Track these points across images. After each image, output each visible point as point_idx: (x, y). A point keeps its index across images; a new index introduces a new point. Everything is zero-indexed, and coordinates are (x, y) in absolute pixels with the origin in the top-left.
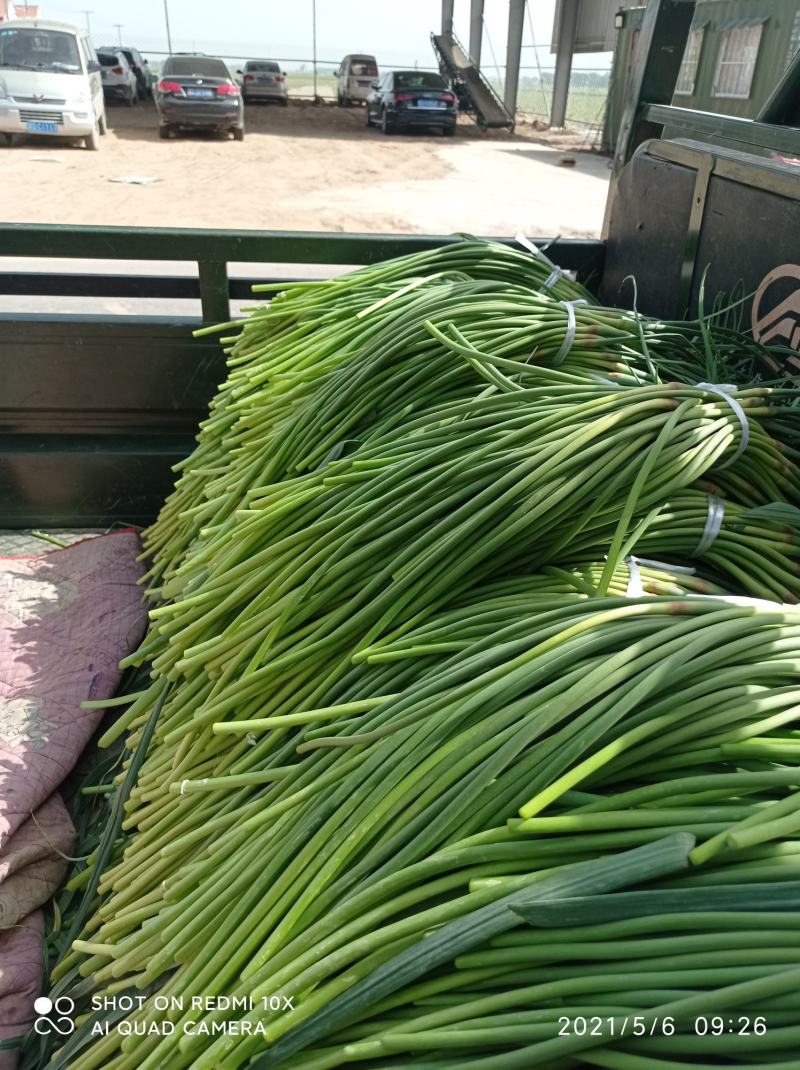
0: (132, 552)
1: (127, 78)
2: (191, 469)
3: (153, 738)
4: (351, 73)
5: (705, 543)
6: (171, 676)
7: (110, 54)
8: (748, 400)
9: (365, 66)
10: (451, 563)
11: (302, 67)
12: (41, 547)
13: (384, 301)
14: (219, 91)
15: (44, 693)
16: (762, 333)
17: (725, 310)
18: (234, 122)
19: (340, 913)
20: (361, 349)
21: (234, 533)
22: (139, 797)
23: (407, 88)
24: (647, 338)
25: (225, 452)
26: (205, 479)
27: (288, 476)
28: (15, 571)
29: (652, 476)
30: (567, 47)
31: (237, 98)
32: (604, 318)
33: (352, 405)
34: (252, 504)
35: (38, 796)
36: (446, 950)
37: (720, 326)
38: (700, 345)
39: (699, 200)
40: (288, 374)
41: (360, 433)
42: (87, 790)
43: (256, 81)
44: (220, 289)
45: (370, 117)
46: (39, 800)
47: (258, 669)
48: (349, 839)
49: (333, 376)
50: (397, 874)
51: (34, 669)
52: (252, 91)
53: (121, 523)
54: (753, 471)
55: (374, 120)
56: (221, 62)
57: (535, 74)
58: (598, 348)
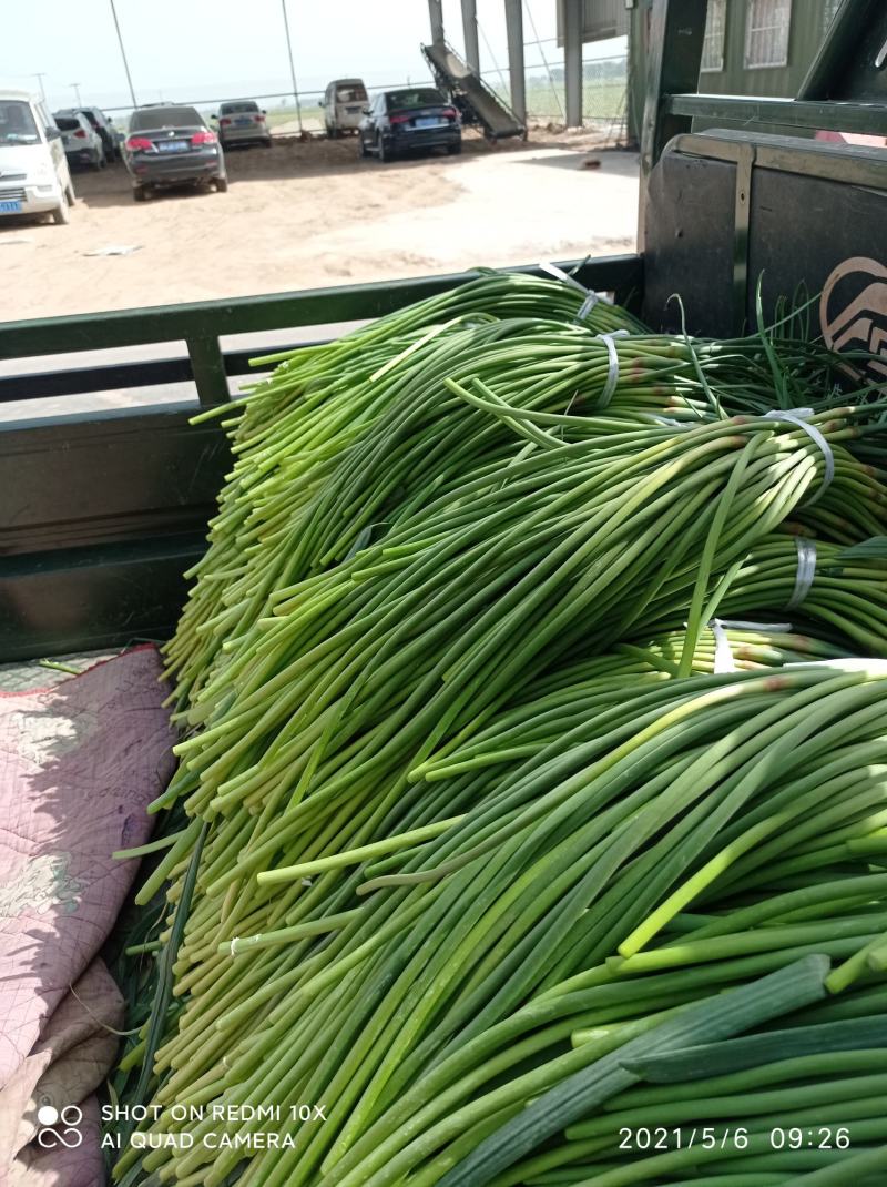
0: (154, 671)
1: (92, 140)
2: (206, 573)
3: (197, 887)
4: (338, 100)
5: (799, 594)
6: (206, 817)
7: (70, 117)
8: (828, 424)
9: (352, 91)
10: (508, 654)
11: (283, 102)
12: (50, 678)
13: (399, 358)
14: (193, 142)
15: (72, 846)
16: (835, 338)
17: (788, 318)
18: (214, 173)
19: (426, 1085)
20: (379, 417)
21: (259, 647)
22: (188, 958)
23: (400, 109)
24: (701, 365)
25: (241, 550)
26: (222, 583)
27: (314, 571)
28: (25, 709)
29: (727, 527)
30: (574, 37)
31: (215, 146)
32: (650, 347)
33: (373, 485)
34: (276, 610)
35: (76, 966)
36: (552, 1121)
37: (786, 337)
38: (764, 363)
39: (743, 197)
40: (300, 454)
41: (387, 514)
42: (132, 950)
43: (233, 124)
44: (215, 367)
45: (365, 146)
46: (77, 970)
47: (303, 799)
48: (426, 995)
49: (350, 452)
50: (485, 1034)
51: (58, 819)
52: (230, 136)
53: (137, 639)
54: (844, 504)
55: (369, 149)
56: (193, 109)
57: (542, 72)
58: (647, 382)
